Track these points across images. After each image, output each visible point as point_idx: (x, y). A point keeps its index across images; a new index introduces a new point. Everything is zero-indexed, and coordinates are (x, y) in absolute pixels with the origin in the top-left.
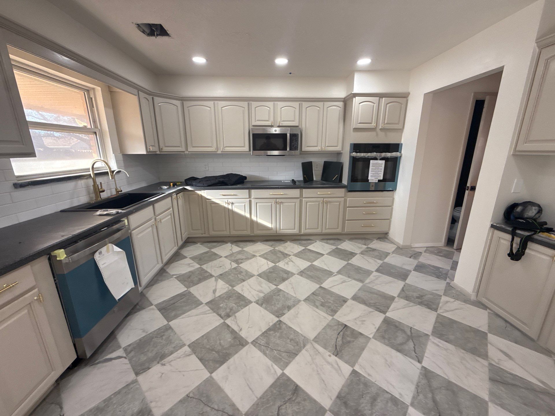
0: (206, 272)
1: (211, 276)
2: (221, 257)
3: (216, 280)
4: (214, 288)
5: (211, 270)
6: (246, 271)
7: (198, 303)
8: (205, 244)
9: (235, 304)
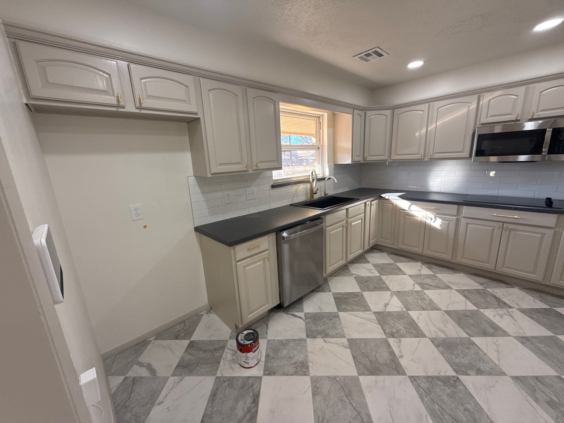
0: (384, 283)
1: (388, 289)
2: (405, 274)
3: (392, 296)
4: (387, 302)
5: (389, 284)
6: (431, 300)
7: (366, 308)
8: (391, 255)
9: (405, 328)
